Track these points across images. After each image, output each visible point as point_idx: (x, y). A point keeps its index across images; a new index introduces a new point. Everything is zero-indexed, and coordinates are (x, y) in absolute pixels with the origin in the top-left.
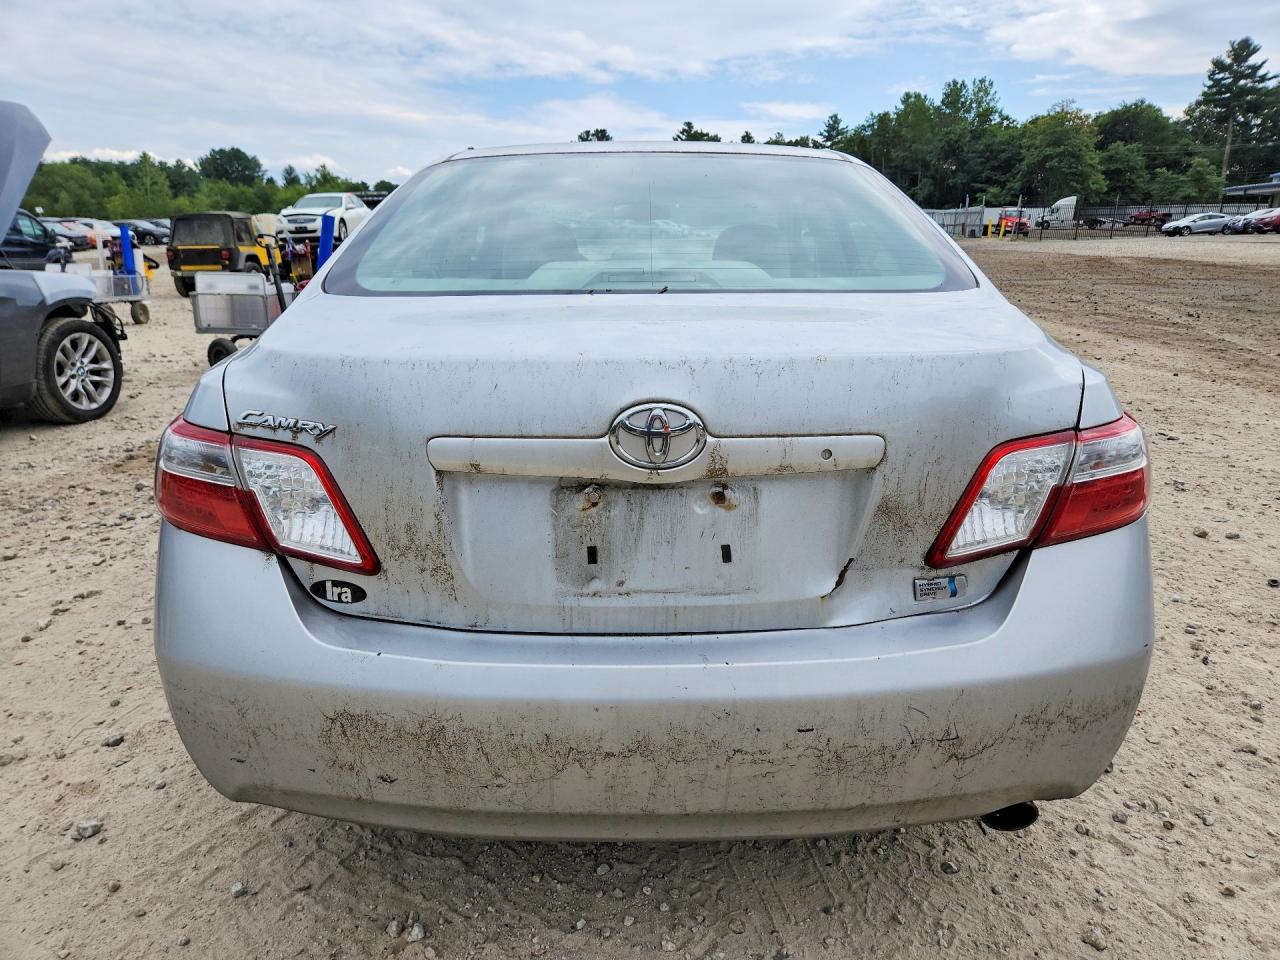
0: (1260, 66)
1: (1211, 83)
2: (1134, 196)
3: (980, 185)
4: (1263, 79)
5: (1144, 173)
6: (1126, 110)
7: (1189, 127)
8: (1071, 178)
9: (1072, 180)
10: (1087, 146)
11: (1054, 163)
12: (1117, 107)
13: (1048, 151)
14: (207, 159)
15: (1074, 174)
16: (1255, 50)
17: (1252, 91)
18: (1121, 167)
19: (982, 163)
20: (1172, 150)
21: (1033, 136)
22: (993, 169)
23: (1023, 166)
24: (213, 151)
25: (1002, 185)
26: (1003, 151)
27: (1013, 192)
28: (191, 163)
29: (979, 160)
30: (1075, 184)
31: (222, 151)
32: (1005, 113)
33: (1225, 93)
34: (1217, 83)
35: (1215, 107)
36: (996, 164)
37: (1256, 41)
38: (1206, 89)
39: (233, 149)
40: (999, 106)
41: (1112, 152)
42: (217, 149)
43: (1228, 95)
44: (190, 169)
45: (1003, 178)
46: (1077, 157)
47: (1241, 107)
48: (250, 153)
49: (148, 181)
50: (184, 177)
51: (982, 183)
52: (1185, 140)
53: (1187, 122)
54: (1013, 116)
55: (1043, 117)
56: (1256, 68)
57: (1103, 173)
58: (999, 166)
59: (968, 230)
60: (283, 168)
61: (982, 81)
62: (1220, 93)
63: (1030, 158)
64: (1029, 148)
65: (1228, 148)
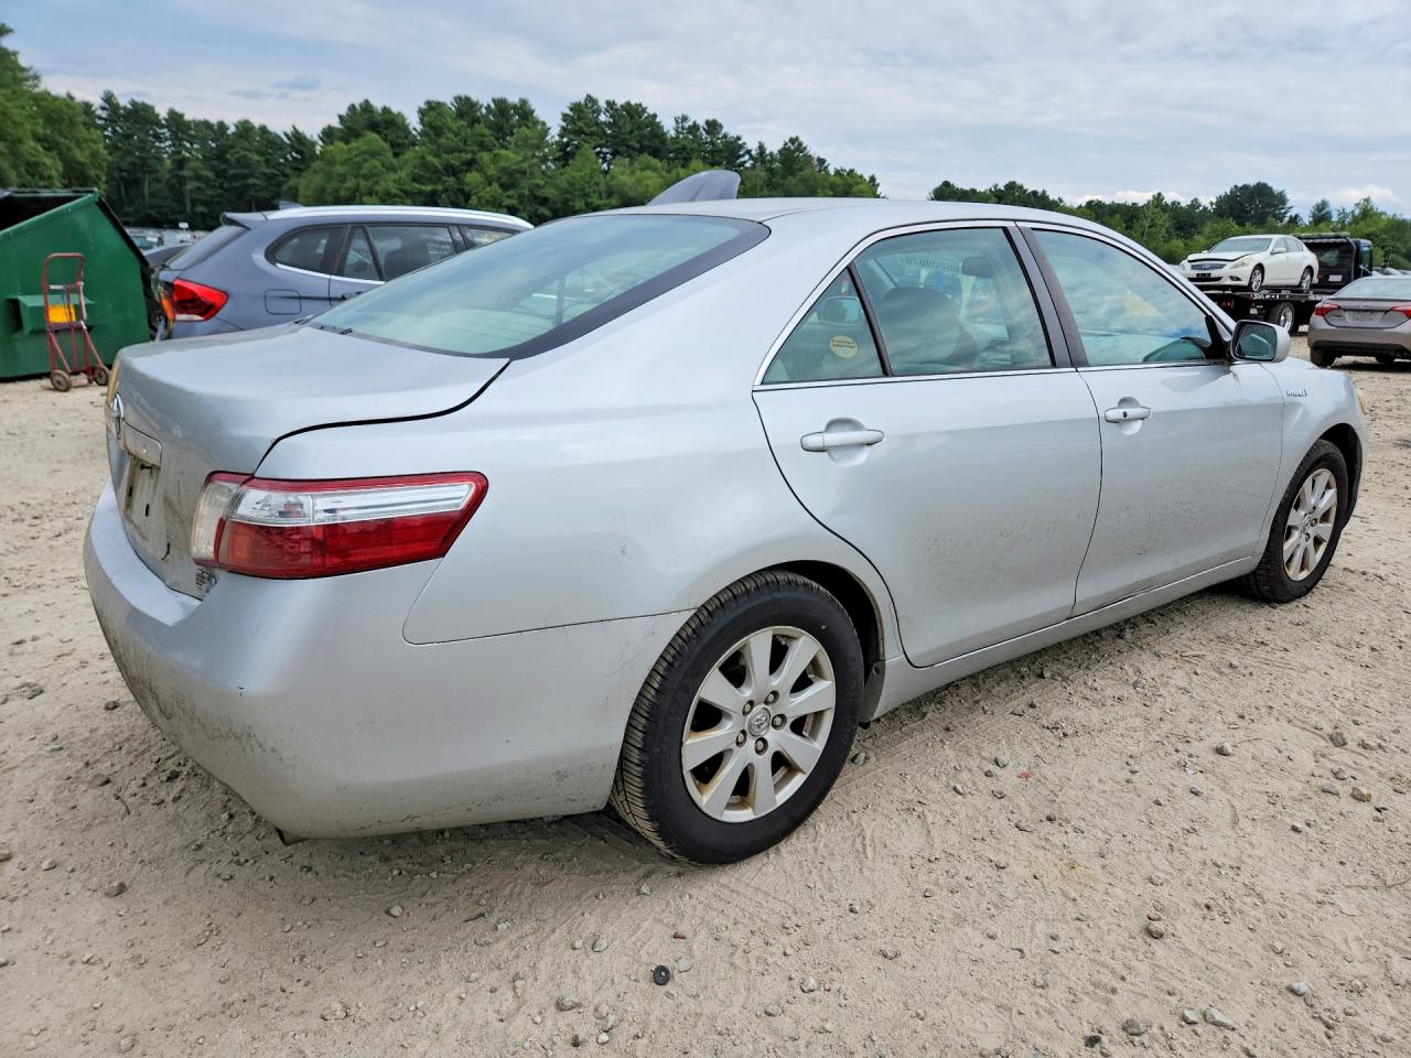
14: (1226, 196)
24: (1236, 186)
28: (1208, 200)
31: (1245, 187)
39: (1258, 184)
42: (1240, 185)
44: (1205, 209)
48: (1277, 188)
49: (1147, 223)
50: (1193, 218)
60: (1314, 204)
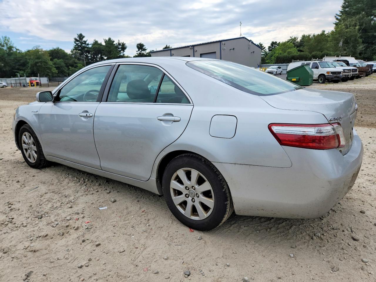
0: (86, 41)
1: (75, 44)
2: (65, 74)
3: (16, 71)
4: (88, 44)
5: (66, 68)
6: (55, 50)
7: (73, 56)
8: (46, 69)
9: (47, 69)
10: (48, 60)
11: (40, 64)
12: (51, 49)
13: (37, 61)
15: (47, 68)
16: (84, 37)
17: (86, 47)
18: (59, 66)
19: (14, 64)
20: (71, 62)
21: (30, 56)
22: (19, 65)
23: (29, 65)
25: (24, 71)
26: (21, 60)
27: (28, 73)
29: (13, 63)
30: (48, 71)
32: (17, 48)
33: (80, 47)
34: (77, 44)
35: (78, 51)
36: (20, 64)
37: (83, 35)
38: (74, 46)
40: (14, 46)
41: (55, 62)
43: (80, 48)
45: (24, 68)
46: (47, 63)
47: (85, 51)
51: (17, 70)
52: (73, 59)
53: (72, 55)
54: (20, 49)
55: (31, 50)
56: (85, 42)
57: (55, 67)
58: (21, 64)
59: (22, 85)
61: (5, 37)
62: (78, 47)
63: (31, 63)
64: (29, 59)
65: (85, 62)
